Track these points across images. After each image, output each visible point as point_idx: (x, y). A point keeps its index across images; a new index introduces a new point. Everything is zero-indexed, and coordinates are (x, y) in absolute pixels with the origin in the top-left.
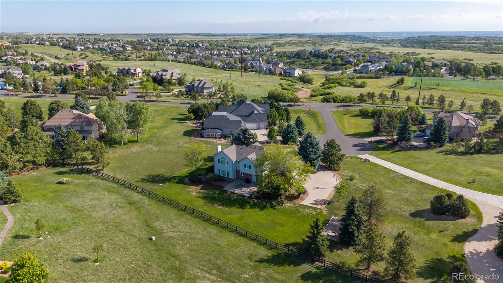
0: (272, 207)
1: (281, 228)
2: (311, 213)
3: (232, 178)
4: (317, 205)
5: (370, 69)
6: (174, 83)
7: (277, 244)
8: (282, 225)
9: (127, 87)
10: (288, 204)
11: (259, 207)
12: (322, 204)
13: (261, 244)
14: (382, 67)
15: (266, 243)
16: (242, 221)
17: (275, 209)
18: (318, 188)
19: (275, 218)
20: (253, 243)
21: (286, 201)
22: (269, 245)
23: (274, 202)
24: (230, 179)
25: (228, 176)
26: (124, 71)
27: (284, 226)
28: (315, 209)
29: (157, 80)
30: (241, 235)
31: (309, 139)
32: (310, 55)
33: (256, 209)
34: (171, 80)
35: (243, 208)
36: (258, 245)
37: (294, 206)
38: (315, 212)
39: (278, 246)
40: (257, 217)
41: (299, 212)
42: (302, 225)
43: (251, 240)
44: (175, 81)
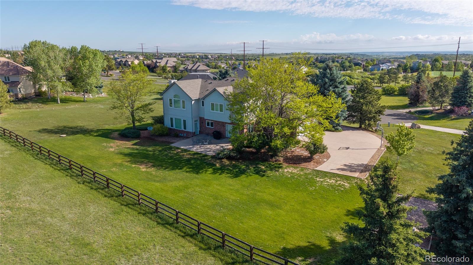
0: (258, 172)
1: (270, 212)
2: (340, 185)
3: (191, 131)
4: (351, 171)
5: (381, 68)
6: (168, 71)
7: (252, 249)
8: (272, 205)
9: (112, 68)
10: (289, 170)
11: (230, 172)
12: (362, 171)
13: (210, 248)
14: (394, 67)
15: (223, 246)
16: (182, 195)
17: (264, 176)
18: (348, 148)
19: (259, 191)
20: (188, 244)
21: (287, 165)
22: (231, 252)
23: (264, 166)
24: (188, 132)
25: (185, 128)
26: (122, 63)
27: (279, 207)
28: (347, 178)
29: (151, 67)
30: (165, 223)
31: (328, 71)
32: (316, 61)
33: (224, 175)
34: (165, 66)
35: (197, 173)
36: (201, 248)
37: (302, 173)
38: (349, 183)
39: (254, 256)
40: (218, 188)
41: (312, 182)
42: (322, 207)
43: (185, 235)
44: (169, 68)
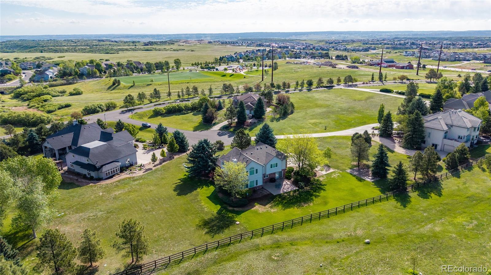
14: (57, 73)
24: (259, 186)
25: (257, 184)
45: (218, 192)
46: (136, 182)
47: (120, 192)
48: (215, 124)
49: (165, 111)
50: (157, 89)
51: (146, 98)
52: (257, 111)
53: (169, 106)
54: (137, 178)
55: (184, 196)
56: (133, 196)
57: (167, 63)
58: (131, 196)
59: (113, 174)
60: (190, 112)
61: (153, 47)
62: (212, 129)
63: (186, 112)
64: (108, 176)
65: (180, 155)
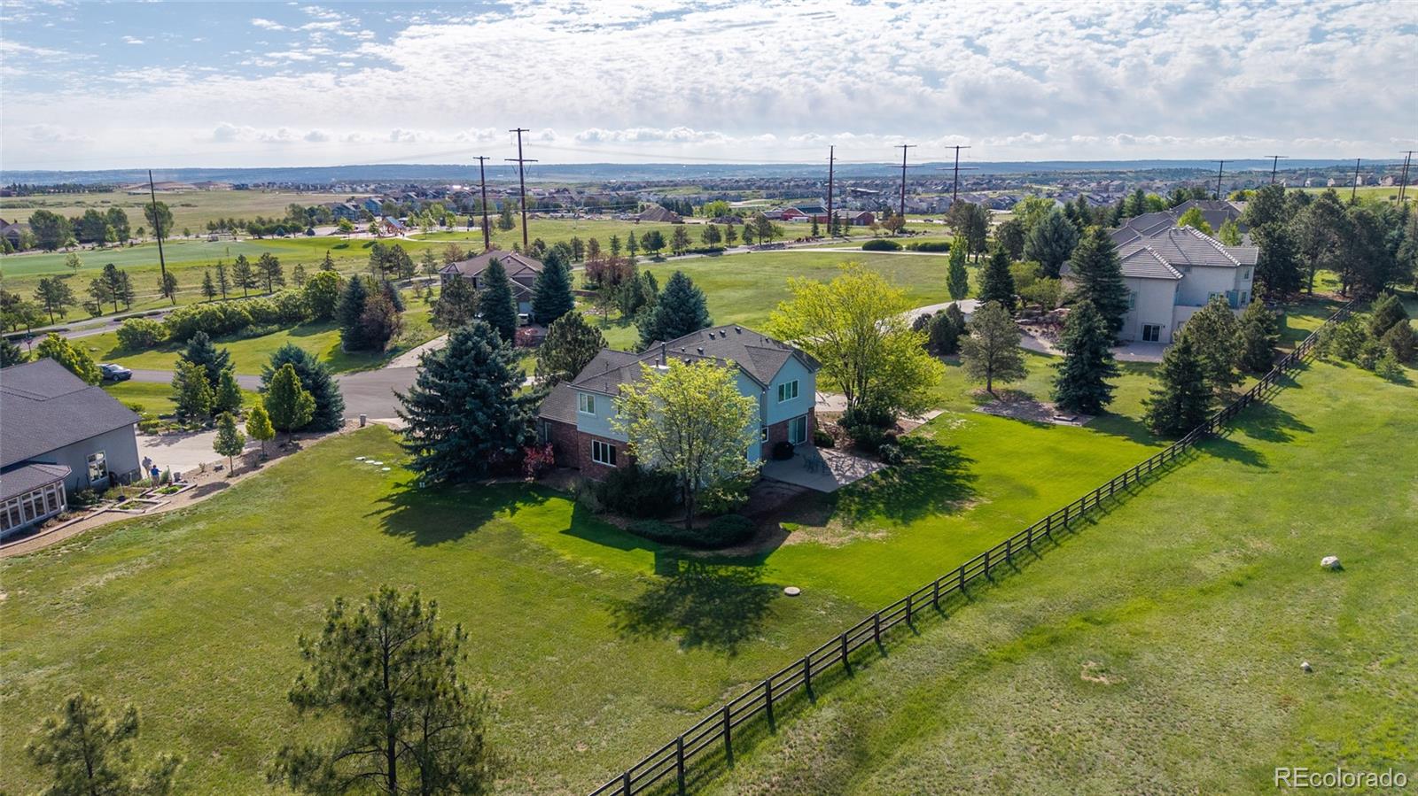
45: (601, 512)
46: (175, 533)
47: (112, 576)
48: (396, 351)
49: (168, 332)
50: (119, 268)
51: (72, 303)
52: (548, 297)
53: (186, 314)
54: (175, 517)
55: (450, 543)
56: (186, 580)
57: (118, 217)
58: (180, 584)
59: (36, 518)
60: (276, 327)
61: (31, 198)
62: (391, 366)
63: (260, 330)
64: (12, 529)
65: (321, 439)
